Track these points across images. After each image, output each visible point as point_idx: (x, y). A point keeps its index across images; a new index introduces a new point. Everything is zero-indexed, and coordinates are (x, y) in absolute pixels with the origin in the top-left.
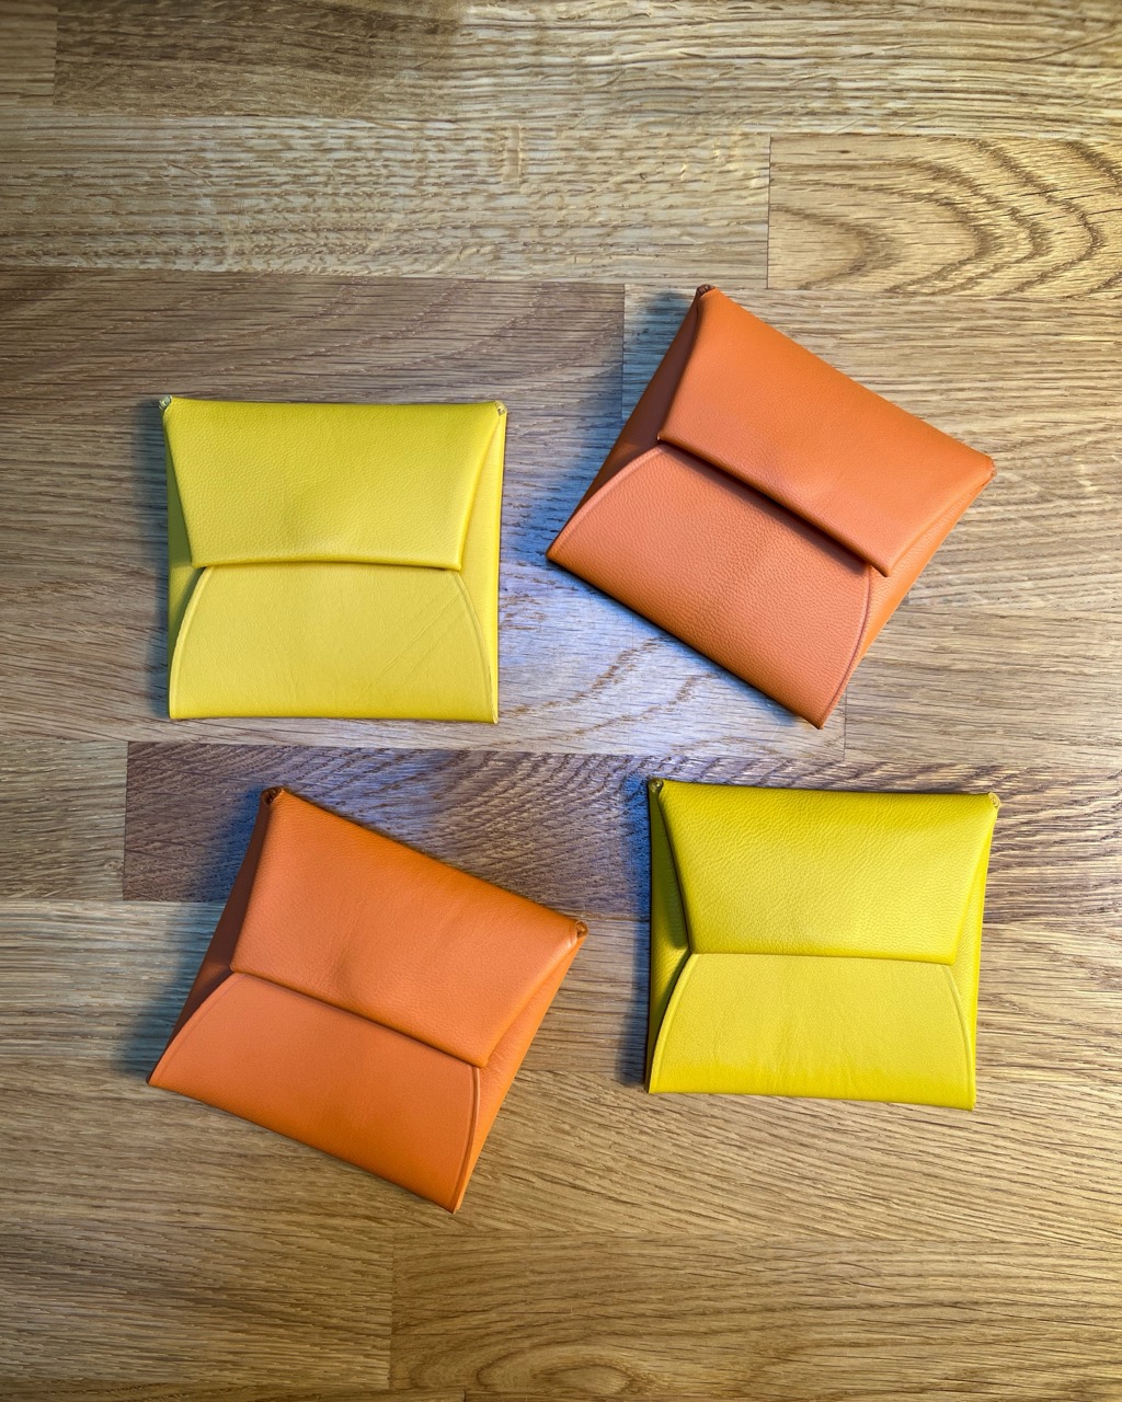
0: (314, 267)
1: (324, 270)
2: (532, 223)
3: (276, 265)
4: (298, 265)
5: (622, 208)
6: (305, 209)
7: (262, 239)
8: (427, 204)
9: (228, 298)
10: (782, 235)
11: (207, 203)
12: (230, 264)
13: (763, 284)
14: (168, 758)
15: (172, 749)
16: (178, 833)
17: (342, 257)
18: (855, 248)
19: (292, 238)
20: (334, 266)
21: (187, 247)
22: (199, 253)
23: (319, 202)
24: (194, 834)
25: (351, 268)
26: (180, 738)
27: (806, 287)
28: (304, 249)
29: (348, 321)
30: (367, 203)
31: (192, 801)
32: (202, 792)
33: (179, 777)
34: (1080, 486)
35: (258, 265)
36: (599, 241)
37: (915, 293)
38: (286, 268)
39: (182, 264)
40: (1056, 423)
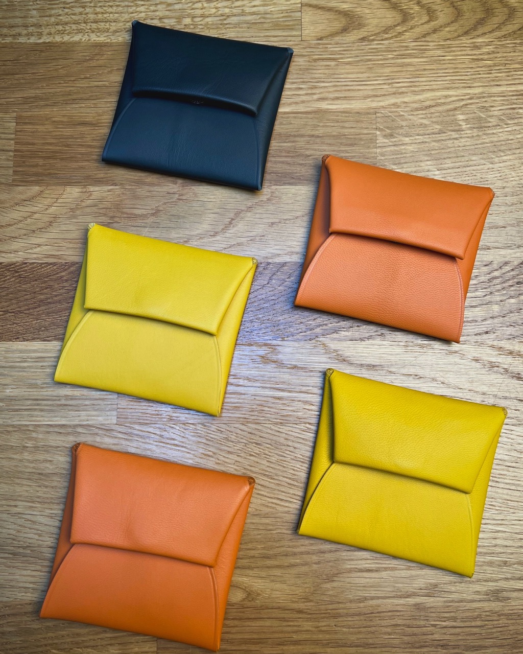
0: (85, 38)
1: (89, 40)
2: (188, 16)
3: (66, 38)
4: (76, 38)
5: (231, 8)
6: (81, 14)
7: (60, 28)
8: (138, 9)
9: (43, 54)
10: (308, 17)
11: (34, 13)
12: (45, 39)
13: (300, 38)
14: (8, 270)
15: (10, 265)
16: (12, 307)
17: (98, 34)
18: (343, 22)
19: (74, 27)
20: (94, 38)
21: (25, 32)
22: (29, 35)
23: (88, 10)
24: (20, 307)
25: (102, 39)
26: (14, 260)
27: (321, 39)
28: (80, 31)
29: (100, 62)
30: (110, 10)
31: (19, 291)
32: (24, 286)
33: (13, 279)
34: (460, 125)
35: (58, 39)
36: (220, 22)
37: (373, 40)
38: (71, 40)
39: (22, 40)
40: (446, 97)
